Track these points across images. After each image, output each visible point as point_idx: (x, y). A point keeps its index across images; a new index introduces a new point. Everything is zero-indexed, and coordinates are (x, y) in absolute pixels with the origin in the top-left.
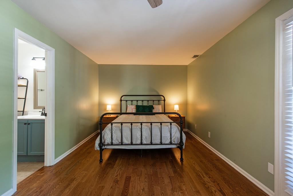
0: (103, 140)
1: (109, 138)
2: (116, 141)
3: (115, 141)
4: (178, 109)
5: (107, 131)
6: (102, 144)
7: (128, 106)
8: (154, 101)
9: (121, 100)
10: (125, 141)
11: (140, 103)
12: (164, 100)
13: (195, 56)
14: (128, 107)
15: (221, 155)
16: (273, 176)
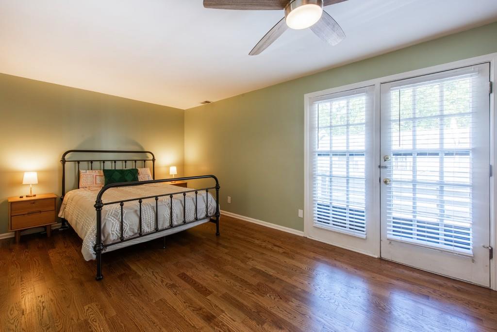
0: (102, 238)
1: (116, 230)
2: (129, 232)
3: (127, 232)
4: (176, 173)
5: (109, 219)
6: (103, 246)
7: (82, 171)
8: (135, 162)
9: (64, 161)
10: (146, 229)
11: (109, 166)
12: (154, 160)
13: (206, 102)
14: (81, 174)
15: (245, 218)
16: (303, 219)
